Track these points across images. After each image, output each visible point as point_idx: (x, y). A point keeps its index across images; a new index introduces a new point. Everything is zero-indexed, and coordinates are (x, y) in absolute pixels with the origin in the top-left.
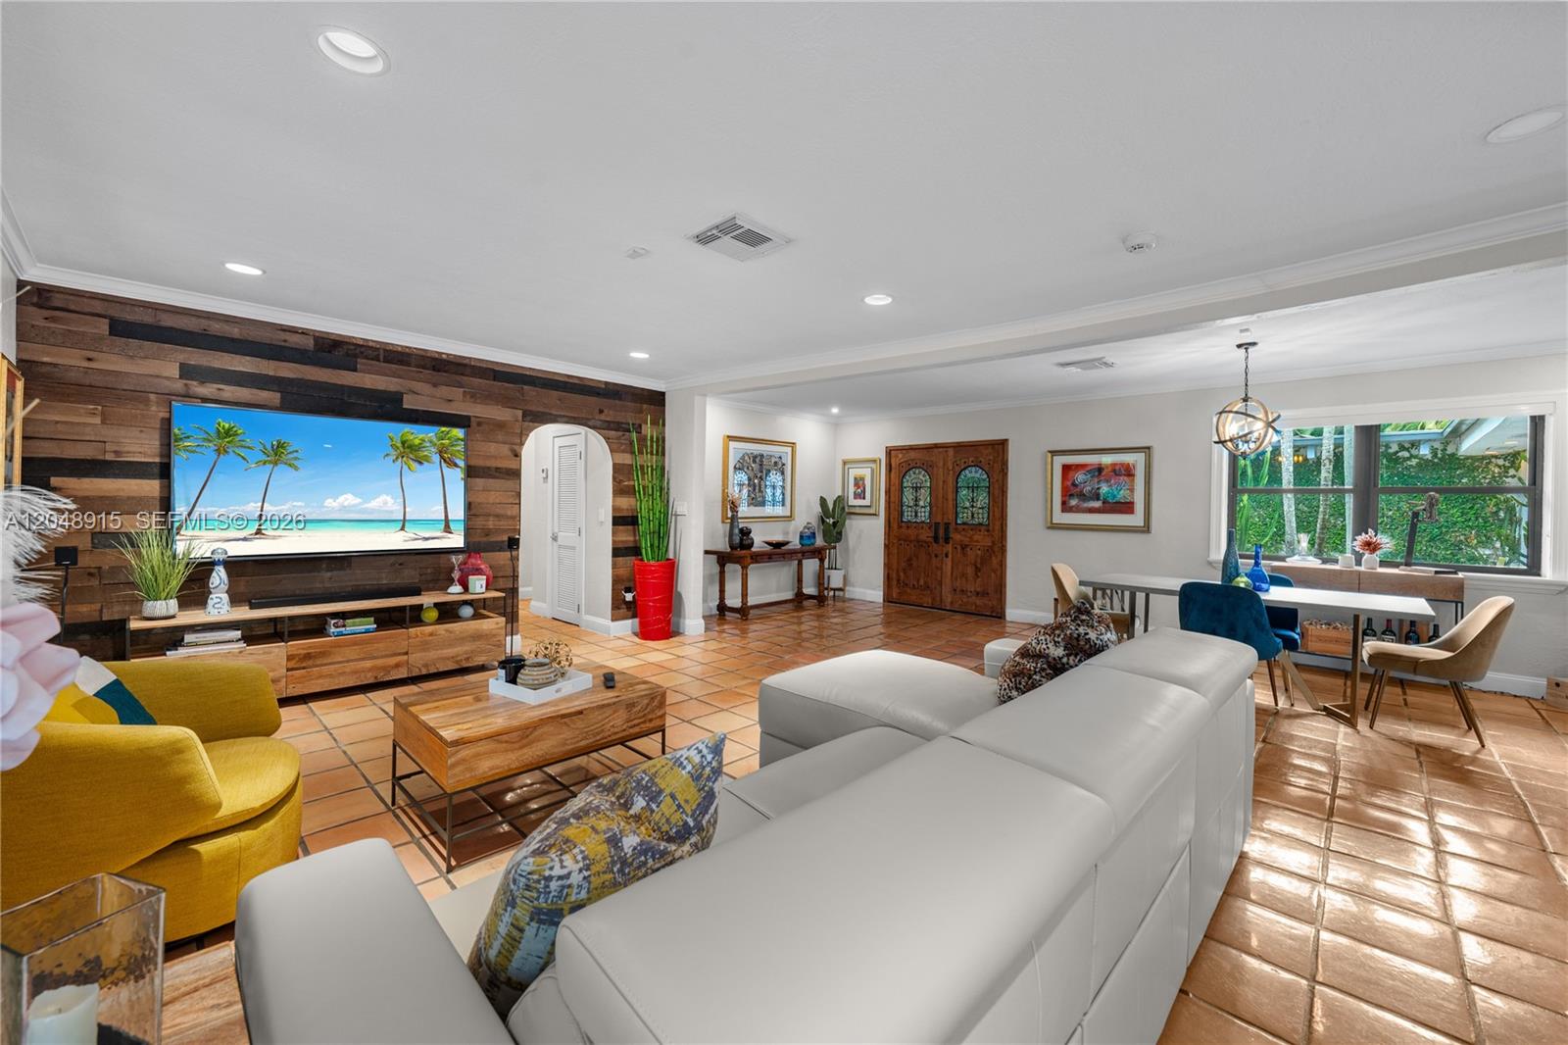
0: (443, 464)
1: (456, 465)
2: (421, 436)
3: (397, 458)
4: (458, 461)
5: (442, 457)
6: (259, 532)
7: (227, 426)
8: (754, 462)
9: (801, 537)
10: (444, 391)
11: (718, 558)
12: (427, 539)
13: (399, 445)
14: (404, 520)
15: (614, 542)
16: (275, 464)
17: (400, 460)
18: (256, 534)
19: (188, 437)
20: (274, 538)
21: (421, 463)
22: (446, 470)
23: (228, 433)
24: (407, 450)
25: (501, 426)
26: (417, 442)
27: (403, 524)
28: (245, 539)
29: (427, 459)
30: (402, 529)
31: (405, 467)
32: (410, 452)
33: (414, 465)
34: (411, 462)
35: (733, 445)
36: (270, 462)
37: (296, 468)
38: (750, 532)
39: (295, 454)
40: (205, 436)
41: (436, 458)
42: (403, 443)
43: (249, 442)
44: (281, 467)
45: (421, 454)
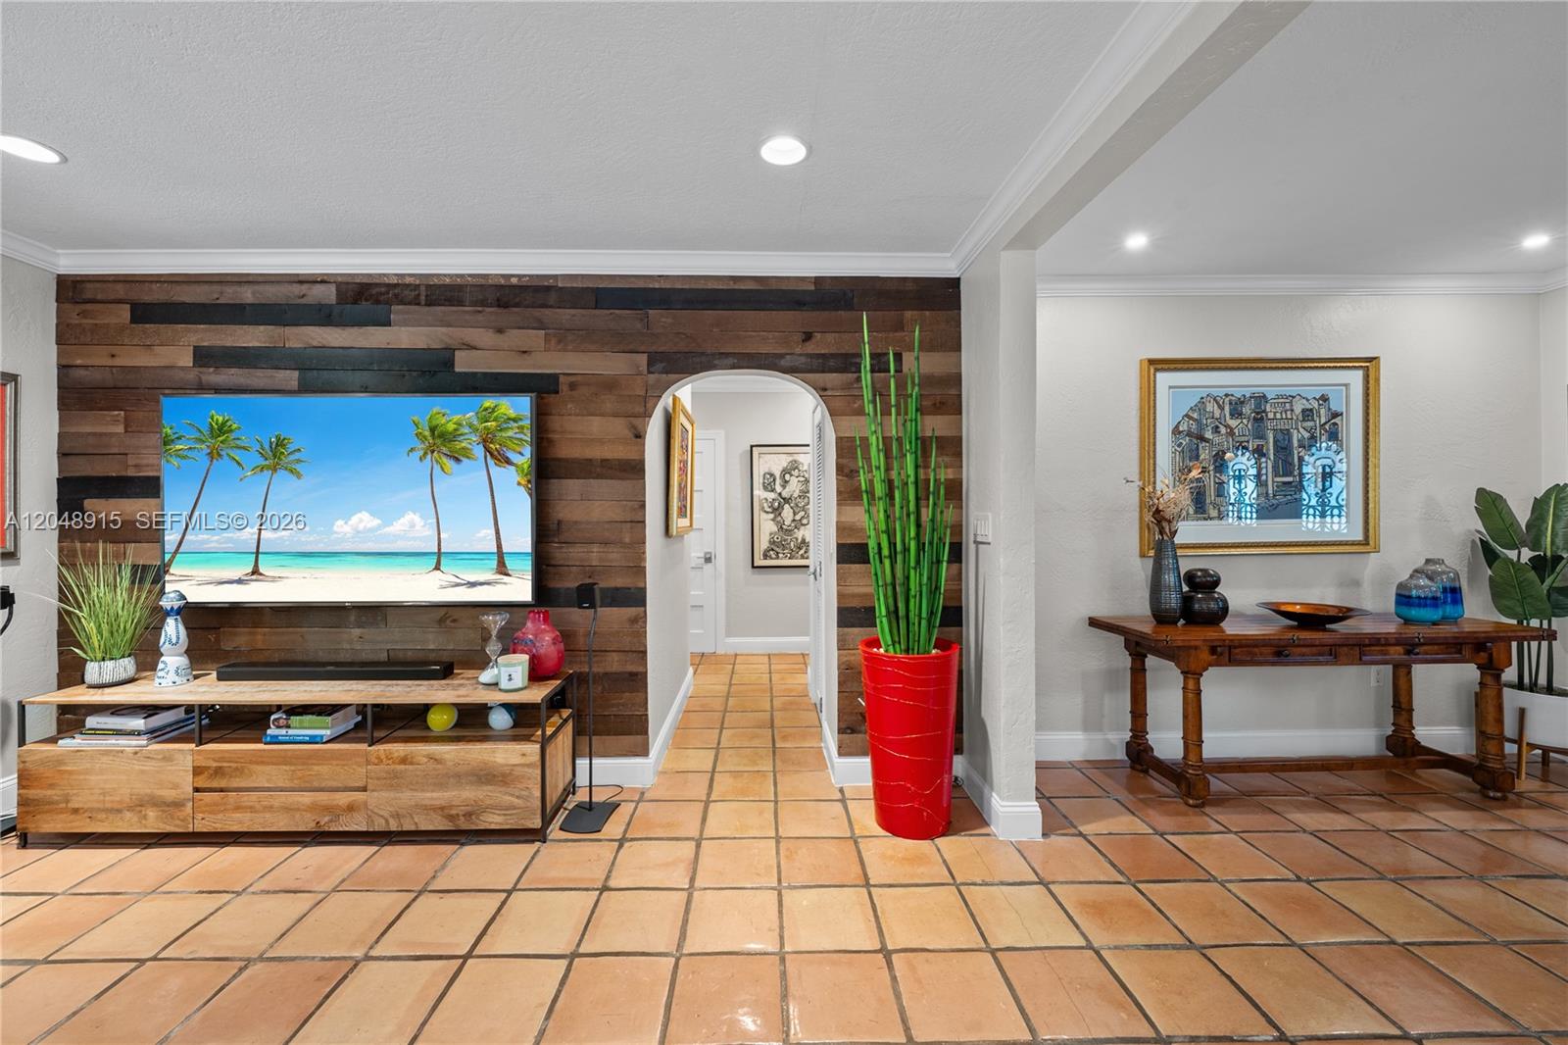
0: (491, 462)
1: (508, 462)
2: (456, 418)
3: (425, 454)
5: (487, 449)
6: (256, 572)
7: (221, 419)
8: (1236, 413)
10: (516, 337)
11: (1126, 641)
12: (473, 585)
13: (427, 433)
14: (439, 553)
15: (841, 596)
16: (275, 470)
17: (429, 456)
18: (253, 573)
19: (179, 438)
20: (274, 579)
21: (458, 460)
22: (495, 470)
23: (222, 429)
24: (438, 441)
25: (609, 385)
26: (451, 427)
27: (439, 559)
28: (240, 581)
29: (466, 453)
30: (437, 568)
31: (437, 468)
32: (442, 443)
33: (449, 464)
34: (445, 460)
35: (1164, 380)
36: (268, 467)
37: (299, 476)
38: (1215, 583)
40: (197, 435)
41: (479, 451)
42: (432, 430)
43: (244, 441)
44: (281, 473)
45: (459, 446)
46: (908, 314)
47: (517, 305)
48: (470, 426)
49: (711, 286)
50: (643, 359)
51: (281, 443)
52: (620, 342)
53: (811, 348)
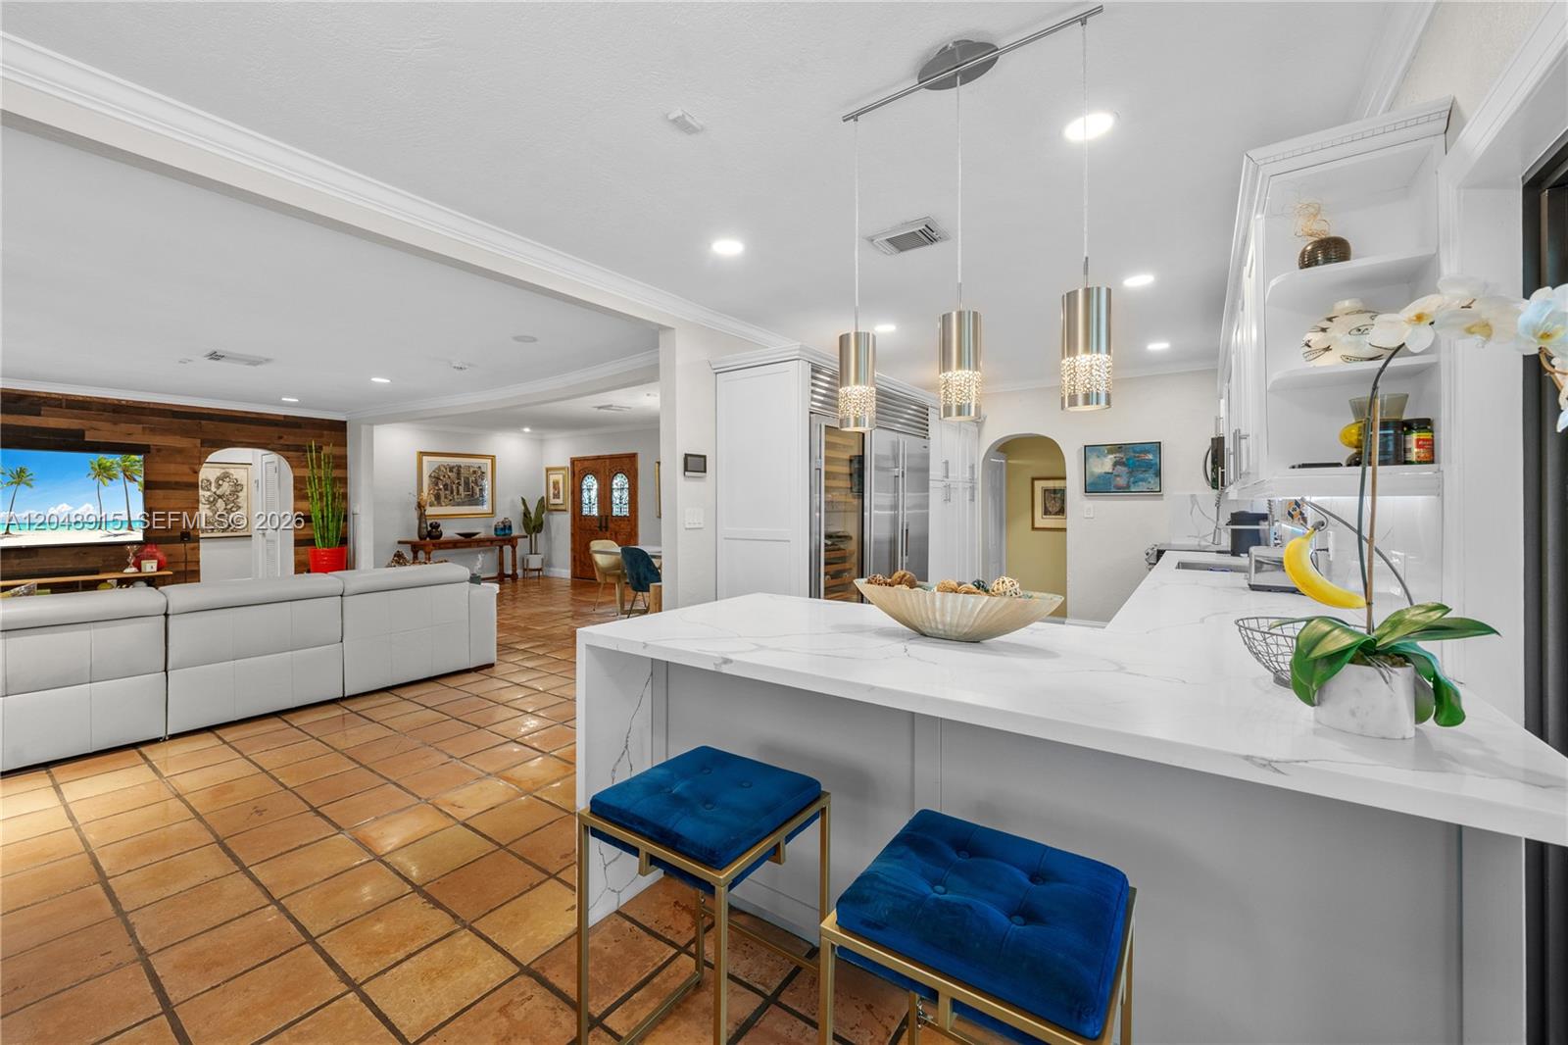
0: (127, 480)
1: (135, 480)
2: (111, 460)
3: (96, 476)
4: (136, 477)
5: (125, 475)
9: (496, 529)
10: (123, 427)
12: (116, 535)
13: (97, 467)
15: (296, 535)
16: (18, 484)
17: (97, 478)
18: (7, 532)
20: (17, 536)
21: (111, 479)
22: (129, 484)
24: (102, 471)
25: (178, 451)
26: (108, 464)
29: (116, 476)
31: (101, 483)
32: (104, 472)
33: (107, 481)
34: (105, 479)
36: (15, 483)
37: (31, 487)
38: (439, 526)
39: (30, 477)
41: (121, 475)
42: (99, 466)
44: (22, 486)
45: (111, 473)
46: (325, 432)
47: (125, 413)
48: (117, 463)
49: (234, 414)
50: (199, 441)
51: (22, 471)
52: (186, 433)
53: (282, 441)
